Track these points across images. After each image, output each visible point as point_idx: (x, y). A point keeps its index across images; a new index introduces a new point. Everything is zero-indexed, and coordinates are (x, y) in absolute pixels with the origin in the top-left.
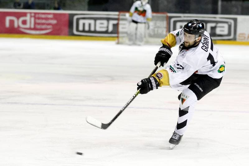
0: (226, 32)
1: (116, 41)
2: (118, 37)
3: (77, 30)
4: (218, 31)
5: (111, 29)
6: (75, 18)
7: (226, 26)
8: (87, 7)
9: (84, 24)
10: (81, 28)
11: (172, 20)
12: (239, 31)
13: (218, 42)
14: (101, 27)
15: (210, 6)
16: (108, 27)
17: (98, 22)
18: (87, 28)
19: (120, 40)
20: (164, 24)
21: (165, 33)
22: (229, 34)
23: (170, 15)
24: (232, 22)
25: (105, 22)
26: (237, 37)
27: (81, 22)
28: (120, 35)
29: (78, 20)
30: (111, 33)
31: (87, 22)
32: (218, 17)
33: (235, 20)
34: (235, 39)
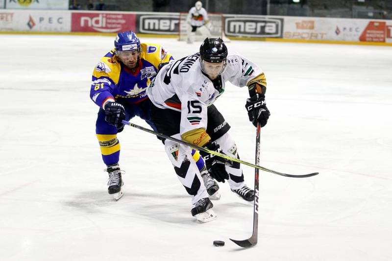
0: (274, 31)
1: (178, 39)
2: (179, 35)
3: (144, 29)
4: (267, 30)
5: (173, 27)
6: (142, 18)
7: (274, 25)
8: (152, 9)
9: (149, 24)
10: (146, 27)
11: (227, 20)
12: (286, 30)
13: (267, 39)
14: (164, 26)
15: (260, 8)
16: (170, 26)
17: (162, 21)
18: (152, 27)
19: (182, 37)
20: (220, 23)
21: (220, 31)
22: (277, 33)
23: (225, 15)
24: (279, 22)
25: (168, 22)
26: (284, 35)
27: (147, 22)
28: (181, 33)
29: (144, 20)
30: (173, 31)
31: (152, 21)
32: (267, 18)
33: (282, 20)
34: (281, 37)
